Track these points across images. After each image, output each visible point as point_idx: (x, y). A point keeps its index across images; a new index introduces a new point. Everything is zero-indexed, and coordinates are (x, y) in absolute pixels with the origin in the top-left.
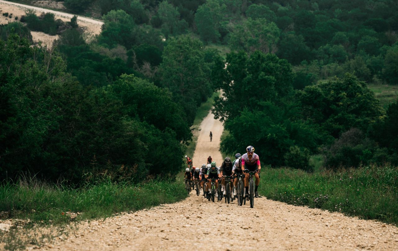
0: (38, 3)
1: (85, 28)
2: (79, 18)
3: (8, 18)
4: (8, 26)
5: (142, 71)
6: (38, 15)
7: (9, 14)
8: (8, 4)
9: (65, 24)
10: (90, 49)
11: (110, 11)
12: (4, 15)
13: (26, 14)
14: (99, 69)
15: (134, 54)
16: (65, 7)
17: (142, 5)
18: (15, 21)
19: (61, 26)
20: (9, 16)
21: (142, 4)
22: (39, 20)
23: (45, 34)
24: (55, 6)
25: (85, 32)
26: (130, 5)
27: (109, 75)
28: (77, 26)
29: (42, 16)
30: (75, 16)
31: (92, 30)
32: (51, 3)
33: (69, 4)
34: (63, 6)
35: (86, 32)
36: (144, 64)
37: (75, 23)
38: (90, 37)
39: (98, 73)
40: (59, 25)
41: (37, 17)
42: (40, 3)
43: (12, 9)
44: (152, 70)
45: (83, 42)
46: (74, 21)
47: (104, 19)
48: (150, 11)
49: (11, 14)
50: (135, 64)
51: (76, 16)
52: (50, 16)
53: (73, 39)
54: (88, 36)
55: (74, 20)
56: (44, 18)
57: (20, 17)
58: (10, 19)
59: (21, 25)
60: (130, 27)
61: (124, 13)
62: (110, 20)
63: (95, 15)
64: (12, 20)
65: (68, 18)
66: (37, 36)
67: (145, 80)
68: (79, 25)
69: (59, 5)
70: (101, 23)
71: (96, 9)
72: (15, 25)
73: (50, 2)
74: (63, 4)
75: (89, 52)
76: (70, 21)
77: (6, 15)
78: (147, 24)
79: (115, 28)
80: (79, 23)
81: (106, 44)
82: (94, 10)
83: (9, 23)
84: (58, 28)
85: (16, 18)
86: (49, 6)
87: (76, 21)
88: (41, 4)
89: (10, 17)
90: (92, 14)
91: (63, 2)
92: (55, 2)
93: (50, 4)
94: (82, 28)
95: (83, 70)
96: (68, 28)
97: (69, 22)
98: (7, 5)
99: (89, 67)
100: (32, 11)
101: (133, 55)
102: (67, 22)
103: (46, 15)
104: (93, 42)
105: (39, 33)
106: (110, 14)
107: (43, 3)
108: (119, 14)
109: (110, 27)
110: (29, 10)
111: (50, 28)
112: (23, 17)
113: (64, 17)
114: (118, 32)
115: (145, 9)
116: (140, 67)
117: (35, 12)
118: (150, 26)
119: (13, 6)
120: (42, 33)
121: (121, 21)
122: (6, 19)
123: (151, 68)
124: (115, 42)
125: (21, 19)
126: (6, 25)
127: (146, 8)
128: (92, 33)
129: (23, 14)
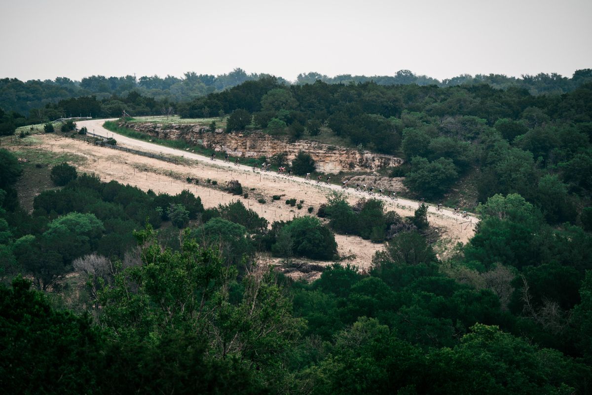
0: (355, 180)
1: (445, 230)
2: (432, 209)
3: (295, 209)
4: (292, 225)
5: (541, 320)
6: (352, 202)
7: (298, 202)
8: (297, 182)
9: (403, 221)
10: (440, 272)
11: (492, 196)
12: (288, 202)
13: (330, 201)
14: (441, 312)
15: (525, 282)
16: (405, 188)
17: (563, 185)
18: (308, 214)
19: (396, 224)
20: (298, 205)
21: (564, 182)
22: (353, 213)
23: (363, 241)
24: (387, 187)
25: (442, 238)
26: (537, 184)
27: (458, 325)
28: (427, 225)
29: (359, 204)
30: (423, 206)
31: (456, 233)
32: (380, 179)
33: (413, 181)
34: (402, 186)
35: (444, 236)
36: (545, 306)
37: (422, 220)
38: (452, 247)
39: (436, 320)
40: (392, 223)
41: (350, 207)
42: (358, 180)
43: (304, 192)
44: (564, 317)
45: (432, 257)
46: (420, 215)
47: (480, 213)
48: (580, 196)
49: (302, 202)
50: (526, 303)
51: (426, 206)
52: (375, 206)
53: (412, 251)
54: (448, 246)
55: (421, 213)
56: (363, 209)
57: (317, 208)
58: (299, 211)
59: (316, 223)
60: (529, 230)
61: (520, 201)
62: (492, 214)
63: (465, 203)
64: (303, 213)
65: (410, 209)
66: (345, 244)
67: (519, 339)
68: (431, 224)
69: (394, 184)
70: (474, 220)
71: (467, 191)
72: (305, 222)
73: (378, 178)
74: (404, 182)
75: (433, 278)
76: (412, 214)
77: (291, 203)
78: (572, 224)
79: (498, 231)
80: (431, 219)
81: (478, 263)
82: (464, 194)
83: (294, 218)
84: (389, 228)
85: (311, 210)
86: (375, 186)
87: (425, 215)
88: (360, 182)
89: (300, 207)
90: (458, 202)
91: (403, 178)
92: (387, 178)
93: (378, 182)
94: (437, 229)
95: (406, 313)
96: (409, 229)
97: (410, 218)
98: (295, 184)
99: (418, 308)
100: (340, 197)
101: (522, 285)
102: (407, 217)
103: (367, 203)
104: (456, 258)
105: (351, 238)
106: (492, 203)
107: (364, 180)
108: (511, 201)
109: (490, 229)
110: (335, 193)
111: (374, 229)
112: (323, 206)
113: (403, 208)
114: (504, 238)
115: (570, 193)
116: (536, 312)
117: (346, 197)
118: (579, 228)
119: (306, 185)
120: (358, 239)
121: (513, 216)
122: (292, 211)
123: (561, 314)
124: (496, 258)
125: (320, 210)
126: (289, 223)
127: (572, 190)
128: (456, 239)
129: (324, 201)
